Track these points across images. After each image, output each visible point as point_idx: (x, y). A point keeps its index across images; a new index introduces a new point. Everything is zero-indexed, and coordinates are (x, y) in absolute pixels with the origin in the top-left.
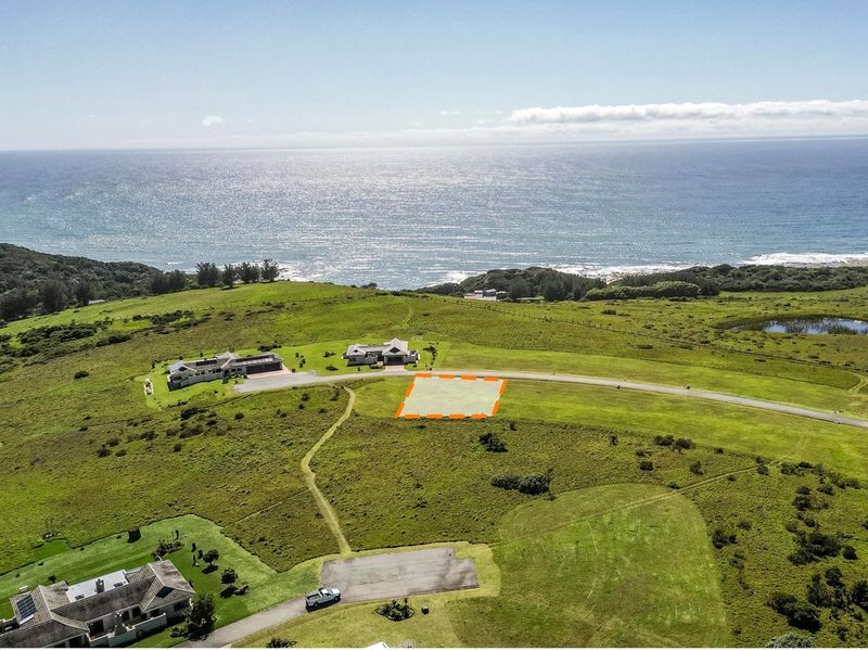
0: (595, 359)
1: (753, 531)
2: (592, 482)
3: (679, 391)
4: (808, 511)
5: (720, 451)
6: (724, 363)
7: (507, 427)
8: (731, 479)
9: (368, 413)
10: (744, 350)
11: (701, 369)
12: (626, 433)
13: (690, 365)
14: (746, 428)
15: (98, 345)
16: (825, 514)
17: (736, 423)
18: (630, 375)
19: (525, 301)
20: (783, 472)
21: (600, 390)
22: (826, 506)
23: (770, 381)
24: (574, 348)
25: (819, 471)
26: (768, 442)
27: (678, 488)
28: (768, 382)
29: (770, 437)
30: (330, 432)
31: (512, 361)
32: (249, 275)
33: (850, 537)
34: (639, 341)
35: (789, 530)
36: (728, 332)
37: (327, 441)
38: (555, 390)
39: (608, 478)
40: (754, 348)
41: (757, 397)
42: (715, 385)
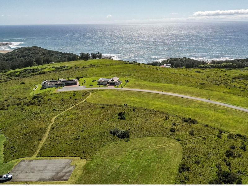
0: (181, 87)
1: (201, 165)
2: (148, 134)
3: (205, 100)
4: (230, 158)
5: (207, 126)
6: (229, 91)
7: (132, 110)
8: (204, 139)
9: (90, 102)
10: (239, 86)
11: (218, 93)
12: (174, 116)
13: (215, 91)
14: (223, 116)
15: (36, 75)
16: (238, 160)
17: (220, 114)
18: (190, 93)
19: (178, 68)
20: (228, 137)
21: (175, 98)
22: (240, 156)
23: (243, 99)
24: (176, 83)
25: (244, 138)
26: (229, 123)
27: (180, 141)
28: (242, 99)
29: (231, 122)
30: (72, 108)
31: (151, 86)
32: (94, 57)
33: (244, 174)
34: (201, 82)
35: (217, 167)
36: (236, 80)
37: (68, 110)
38: (159, 97)
39: (155, 134)
40: (243, 86)
41: (234, 104)
42: (221, 99)
